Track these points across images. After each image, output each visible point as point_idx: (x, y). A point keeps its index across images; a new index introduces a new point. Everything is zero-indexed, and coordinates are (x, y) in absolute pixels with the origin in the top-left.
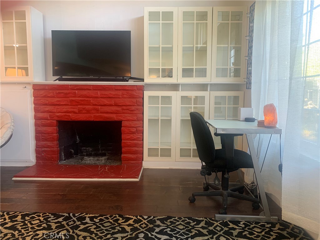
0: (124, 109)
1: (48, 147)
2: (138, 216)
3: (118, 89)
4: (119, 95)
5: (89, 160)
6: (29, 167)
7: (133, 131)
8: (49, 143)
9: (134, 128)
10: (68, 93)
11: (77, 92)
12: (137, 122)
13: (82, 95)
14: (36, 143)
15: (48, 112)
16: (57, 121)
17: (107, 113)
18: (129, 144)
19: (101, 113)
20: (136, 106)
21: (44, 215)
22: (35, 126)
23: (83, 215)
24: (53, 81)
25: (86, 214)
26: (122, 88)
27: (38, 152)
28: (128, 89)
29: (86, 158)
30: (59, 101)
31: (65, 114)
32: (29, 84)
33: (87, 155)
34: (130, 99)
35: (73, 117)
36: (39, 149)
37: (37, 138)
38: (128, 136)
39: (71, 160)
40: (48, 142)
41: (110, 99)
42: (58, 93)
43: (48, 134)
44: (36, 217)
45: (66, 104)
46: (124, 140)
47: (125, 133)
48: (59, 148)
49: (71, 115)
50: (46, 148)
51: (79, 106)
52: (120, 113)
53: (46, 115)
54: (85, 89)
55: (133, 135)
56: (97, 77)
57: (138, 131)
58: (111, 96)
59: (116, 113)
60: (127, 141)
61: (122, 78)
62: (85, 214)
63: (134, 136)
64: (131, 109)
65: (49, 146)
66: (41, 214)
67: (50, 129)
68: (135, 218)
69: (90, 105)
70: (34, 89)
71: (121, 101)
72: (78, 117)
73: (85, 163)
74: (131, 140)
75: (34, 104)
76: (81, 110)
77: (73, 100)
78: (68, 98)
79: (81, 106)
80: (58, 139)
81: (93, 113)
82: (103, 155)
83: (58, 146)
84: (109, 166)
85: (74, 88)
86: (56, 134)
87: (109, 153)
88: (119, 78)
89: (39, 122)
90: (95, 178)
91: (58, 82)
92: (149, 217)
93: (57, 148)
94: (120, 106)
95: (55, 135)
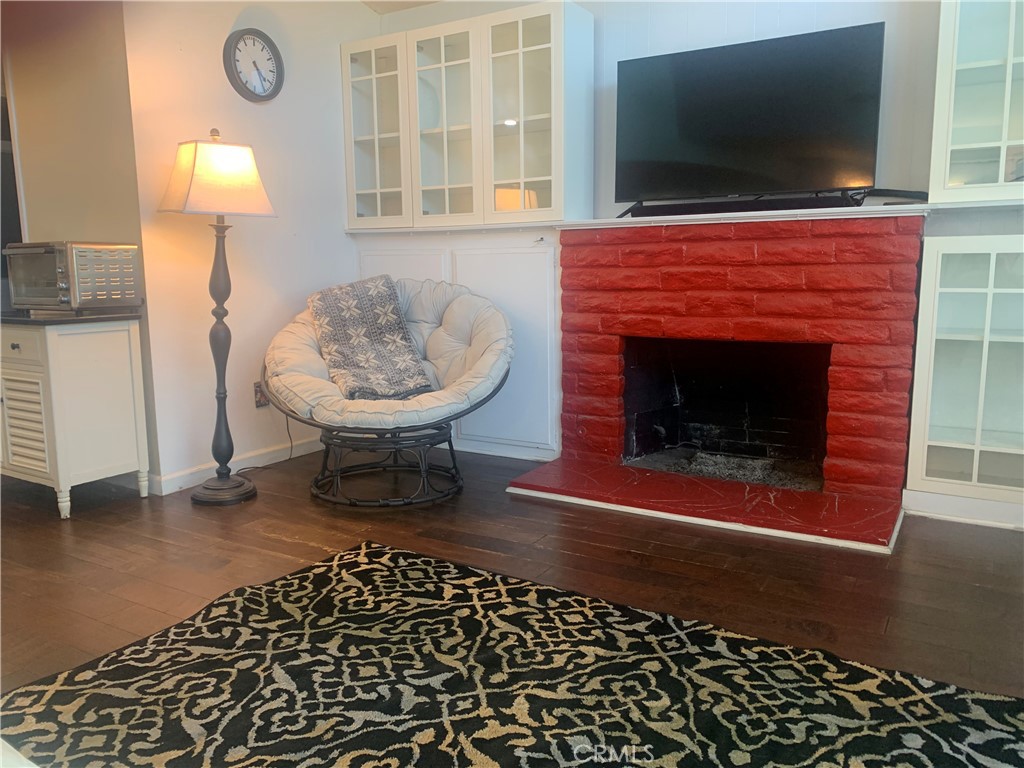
0: (841, 304)
1: (595, 411)
2: (897, 673)
3: (826, 231)
4: (825, 254)
5: (714, 465)
6: (545, 463)
7: (872, 379)
8: (598, 402)
9: (875, 371)
10: (660, 252)
11: (684, 247)
12: (890, 350)
13: (701, 257)
14: (564, 399)
15: (599, 309)
16: (621, 336)
17: (781, 315)
18: (854, 424)
19: (759, 314)
20: (888, 290)
21: (595, 604)
22: (563, 350)
23: (705, 628)
24: (614, 216)
25: (717, 628)
26: (839, 230)
27: (567, 424)
28: (861, 231)
29: (703, 455)
30: (628, 278)
31: (645, 317)
32: (552, 228)
33: (705, 448)
34: (867, 268)
35: (670, 326)
36: (571, 415)
37: (567, 386)
38: (852, 396)
39: (655, 456)
40: (595, 398)
41: (793, 268)
42: (630, 252)
43: (599, 374)
44: (575, 605)
45: (651, 285)
46: (835, 410)
47: (841, 384)
48: (624, 418)
49: (663, 320)
50: (591, 414)
51: (689, 293)
52: (824, 314)
53: (594, 319)
54: (710, 239)
55: (872, 394)
56: (752, 198)
57: (891, 381)
58: (798, 257)
59: (813, 314)
60: (847, 414)
61: (839, 194)
62: (712, 626)
63: (873, 398)
64: (867, 303)
65: (596, 409)
66: (586, 600)
67: (602, 361)
68: (883, 676)
69: (724, 289)
70: (564, 245)
71: (831, 275)
72: (685, 327)
73: (701, 471)
74: (863, 412)
75: (564, 287)
76: (696, 307)
77: (671, 275)
78: (658, 269)
79: (697, 293)
80: (622, 390)
81: (732, 316)
82: (757, 453)
83: (623, 411)
84: (778, 490)
85: (678, 237)
86: (619, 375)
87: (775, 449)
88: (828, 195)
89: (573, 339)
90: (735, 521)
91: (630, 221)
92: (940, 685)
93: (620, 416)
94: (828, 291)
95: (616, 378)
